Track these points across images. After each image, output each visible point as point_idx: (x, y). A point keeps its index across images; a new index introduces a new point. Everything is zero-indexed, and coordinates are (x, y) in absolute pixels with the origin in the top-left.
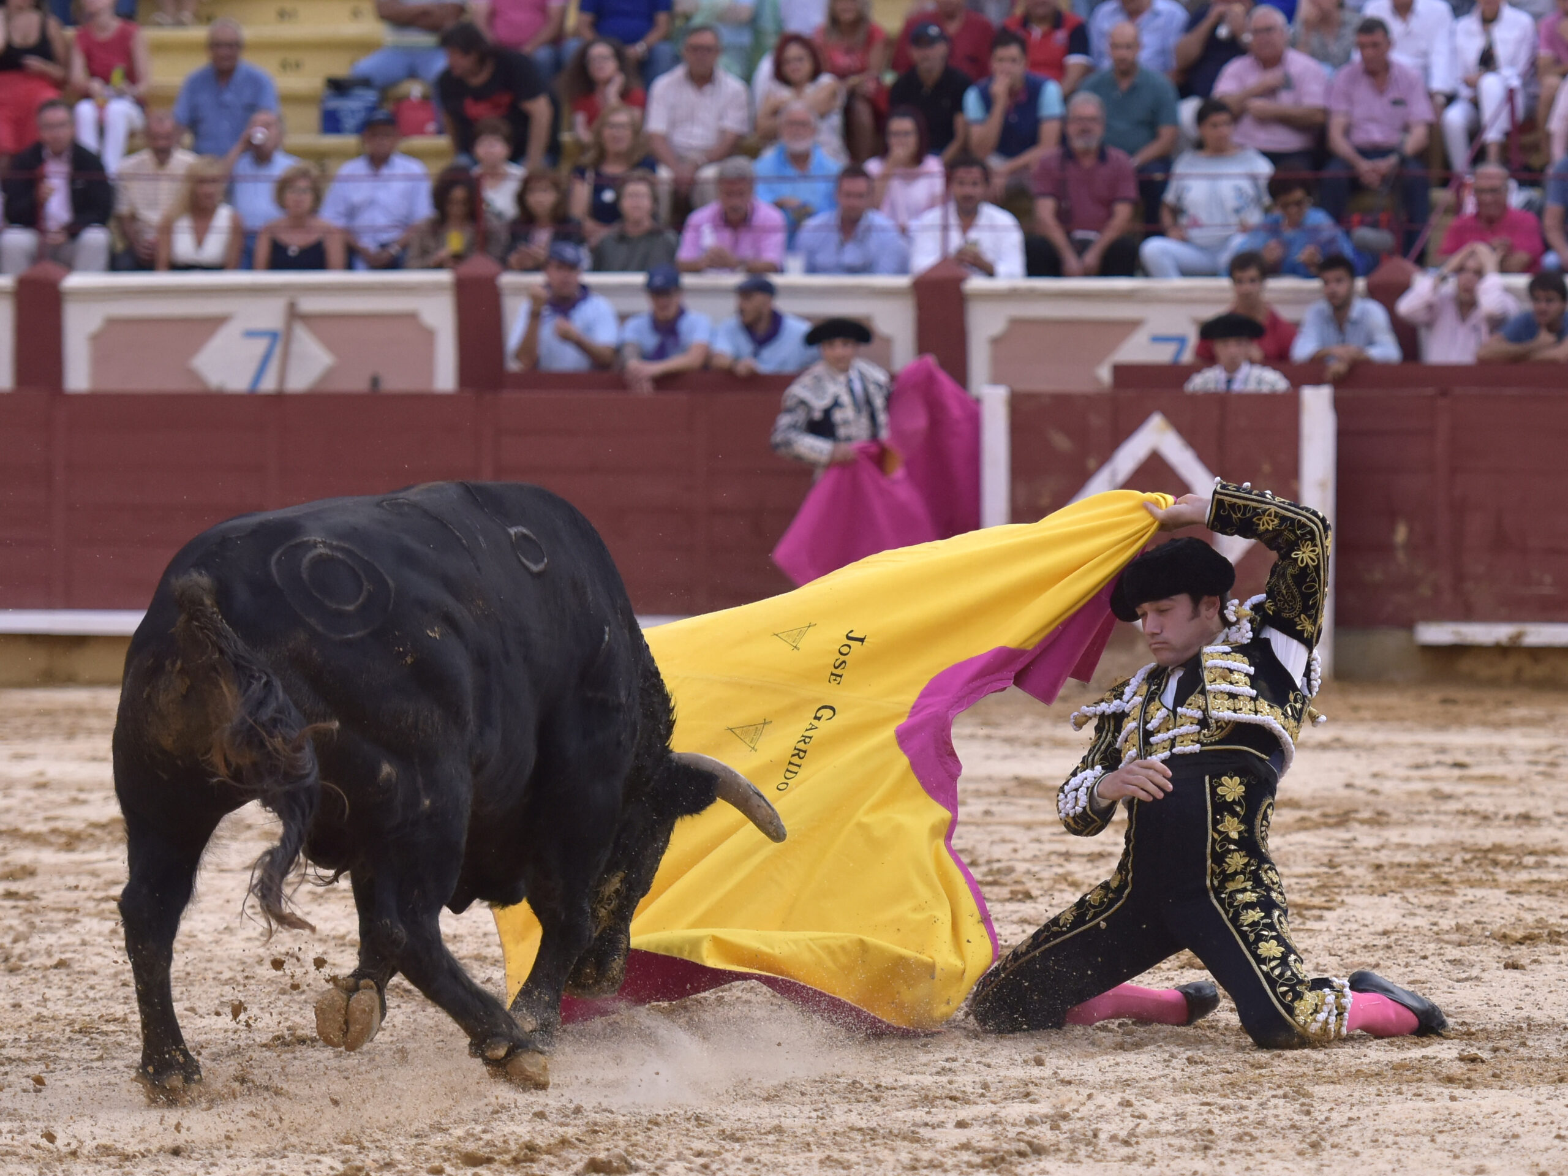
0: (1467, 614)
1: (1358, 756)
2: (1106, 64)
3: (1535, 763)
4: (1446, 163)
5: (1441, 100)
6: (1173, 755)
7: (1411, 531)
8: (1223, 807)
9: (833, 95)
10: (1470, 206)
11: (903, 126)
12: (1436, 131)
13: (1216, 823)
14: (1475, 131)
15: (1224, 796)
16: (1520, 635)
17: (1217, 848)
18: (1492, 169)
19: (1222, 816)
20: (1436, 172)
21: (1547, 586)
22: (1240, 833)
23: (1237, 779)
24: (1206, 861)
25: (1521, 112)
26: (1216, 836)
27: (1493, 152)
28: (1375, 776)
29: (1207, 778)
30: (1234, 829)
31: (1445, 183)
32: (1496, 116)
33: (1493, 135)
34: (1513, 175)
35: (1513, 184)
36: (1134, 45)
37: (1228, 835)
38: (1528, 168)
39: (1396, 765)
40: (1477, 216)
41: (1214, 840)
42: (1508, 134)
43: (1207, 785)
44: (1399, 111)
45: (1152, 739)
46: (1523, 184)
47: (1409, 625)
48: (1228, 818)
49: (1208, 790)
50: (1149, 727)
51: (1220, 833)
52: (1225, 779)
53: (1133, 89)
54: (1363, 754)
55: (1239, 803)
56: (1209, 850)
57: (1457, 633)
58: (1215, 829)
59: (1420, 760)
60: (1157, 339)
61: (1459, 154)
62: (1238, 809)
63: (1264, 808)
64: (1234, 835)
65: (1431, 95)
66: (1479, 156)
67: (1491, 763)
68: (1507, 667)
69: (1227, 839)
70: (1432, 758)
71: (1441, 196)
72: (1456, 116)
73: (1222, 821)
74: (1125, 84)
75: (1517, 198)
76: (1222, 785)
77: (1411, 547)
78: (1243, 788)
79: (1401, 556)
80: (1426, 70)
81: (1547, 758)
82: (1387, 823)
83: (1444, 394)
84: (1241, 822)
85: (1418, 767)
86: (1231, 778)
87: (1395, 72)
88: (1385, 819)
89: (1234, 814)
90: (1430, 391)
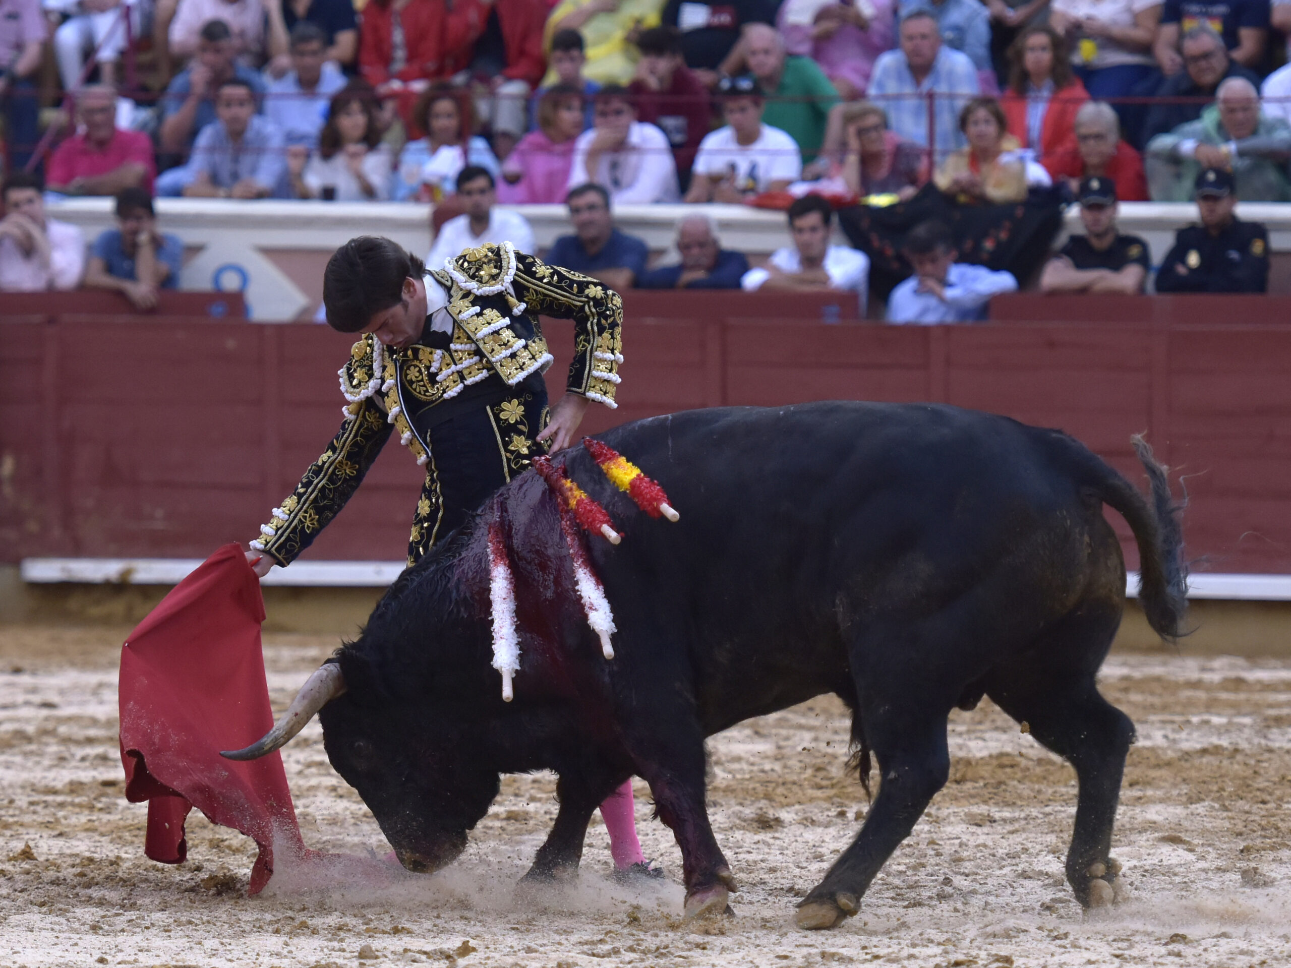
0: (76, 551)
4: (60, 83)
5: (54, 18)
6: (465, 386)
7: (17, 464)
8: (508, 430)
12: (49, 50)
13: (506, 445)
14: (89, 50)
15: (507, 420)
16: (129, 571)
17: (513, 466)
18: (103, 88)
19: (510, 437)
20: (49, 92)
21: (158, 520)
22: (528, 448)
23: (515, 402)
24: (505, 478)
25: (137, 30)
26: (508, 455)
27: (107, 73)
29: (488, 408)
30: (523, 446)
31: (57, 103)
32: (111, 34)
33: (107, 54)
35: (125, 105)
37: (519, 452)
38: (144, 89)
40: (87, 137)
41: (508, 460)
42: (122, 53)
43: (490, 414)
44: (12, 25)
45: (438, 378)
46: (136, 103)
47: (16, 562)
48: (515, 438)
49: (492, 418)
50: (433, 370)
51: (512, 452)
52: (505, 405)
55: (521, 423)
56: (506, 469)
58: (507, 450)
59: (8, 699)
61: (73, 73)
62: (521, 427)
63: (543, 419)
64: (525, 451)
65: (46, 13)
66: (93, 75)
68: (117, 606)
69: (520, 456)
70: (20, 698)
71: (52, 116)
72: (69, 34)
73: (511, 442)
75: (127, 116)
76: (504, 410)
77: (18, 479)
78: (522, 408)
79: (7, 490)
83: (51, 321)
84: (527, 439)
86: (510, 402)
89: (520, 433)
90: (37, 318)
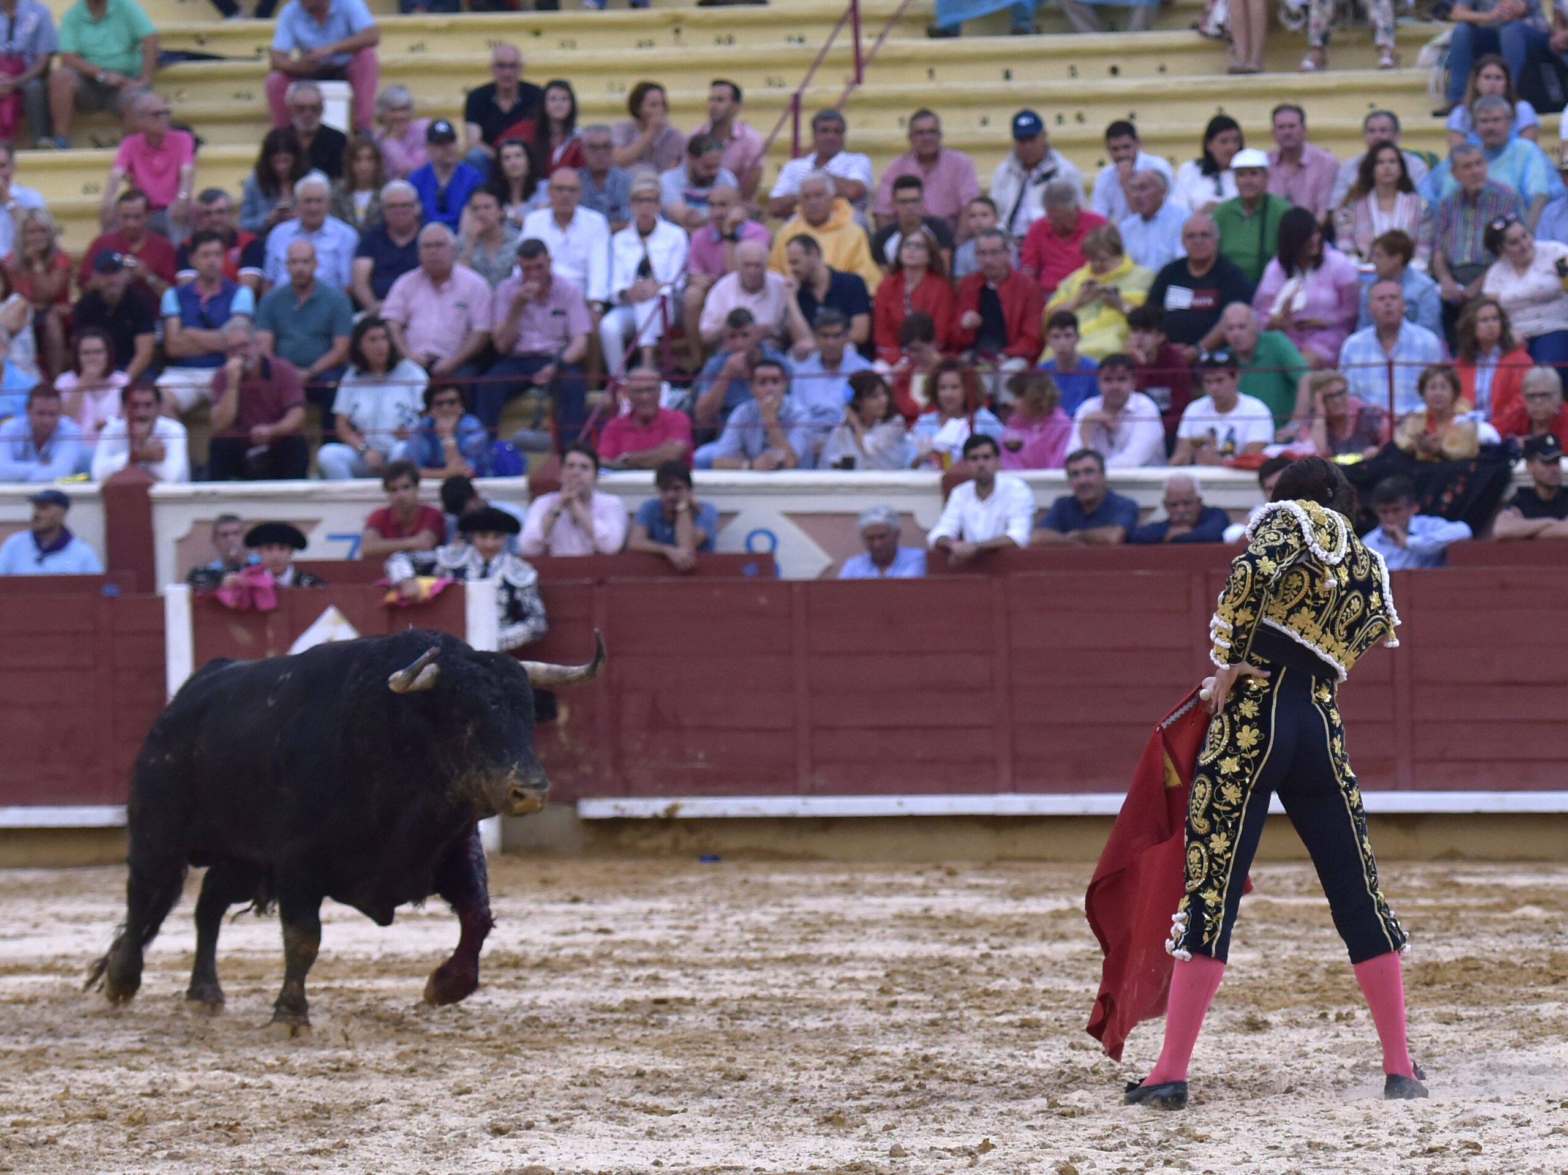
0: (627, 790)
1: (510, 925)
2: (284, 279)
3: (675, 928)
4: (604, 368)
5: (598, 308)
7: (572, 713)
9: (24, 312)
10: (625, 408)
11: (93, 344)
12: (594, 340)
14: (630, 337)
16: (675, 808)
18: (645, 372)
20: (594, 376)
21: (700, 761)
25: (671, 318)
27: (647, 355)
28: (522, 942)
31: (602, 386)
32: (649, 321)
33: (646, 340)
34: (665, 377)
35: (665, 387)
36: (311, 260)
38: (680, 371)
39: (544, 932)
40: (632, 416)
42: (660, 340)
44: (559, 320)
46: (675, 385)
47: (573, 802)
53: (311, 302)
54: (516, 923)
57: (616, 807)
59: (568, 927)
60: (333, 537)
61: (615, 357)
65: (589, 304)
66: (634, 359)
67: (634, 929)
68: (665, 839)
70: (579, 925)
71: (597, 398)
72: (612, 324)
74: (303, 298)
75: (668, 396)
77: (572, 727)
79: (563, 736)
80: (585, 281)
81: (687, 922)
82: (524, 987)
83: (600, 583)
85: (564, 934)
87: (556, 285)
88: (522, 983)
90: (587, 581)
